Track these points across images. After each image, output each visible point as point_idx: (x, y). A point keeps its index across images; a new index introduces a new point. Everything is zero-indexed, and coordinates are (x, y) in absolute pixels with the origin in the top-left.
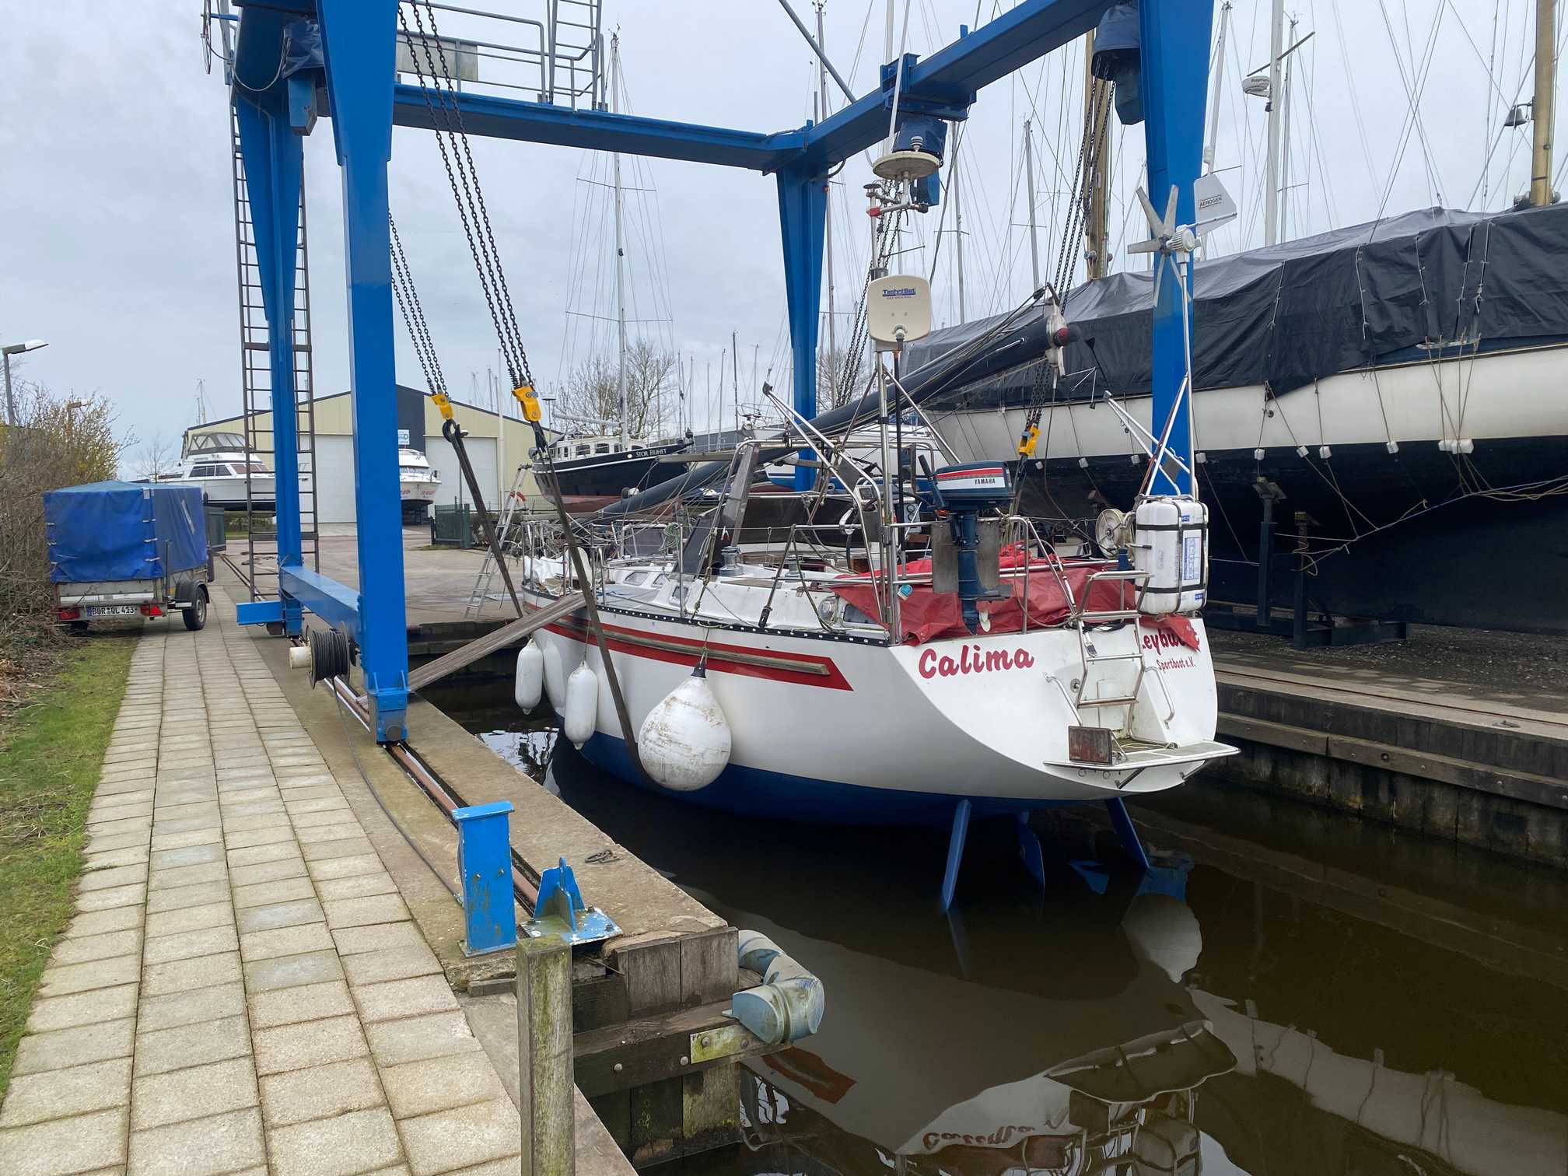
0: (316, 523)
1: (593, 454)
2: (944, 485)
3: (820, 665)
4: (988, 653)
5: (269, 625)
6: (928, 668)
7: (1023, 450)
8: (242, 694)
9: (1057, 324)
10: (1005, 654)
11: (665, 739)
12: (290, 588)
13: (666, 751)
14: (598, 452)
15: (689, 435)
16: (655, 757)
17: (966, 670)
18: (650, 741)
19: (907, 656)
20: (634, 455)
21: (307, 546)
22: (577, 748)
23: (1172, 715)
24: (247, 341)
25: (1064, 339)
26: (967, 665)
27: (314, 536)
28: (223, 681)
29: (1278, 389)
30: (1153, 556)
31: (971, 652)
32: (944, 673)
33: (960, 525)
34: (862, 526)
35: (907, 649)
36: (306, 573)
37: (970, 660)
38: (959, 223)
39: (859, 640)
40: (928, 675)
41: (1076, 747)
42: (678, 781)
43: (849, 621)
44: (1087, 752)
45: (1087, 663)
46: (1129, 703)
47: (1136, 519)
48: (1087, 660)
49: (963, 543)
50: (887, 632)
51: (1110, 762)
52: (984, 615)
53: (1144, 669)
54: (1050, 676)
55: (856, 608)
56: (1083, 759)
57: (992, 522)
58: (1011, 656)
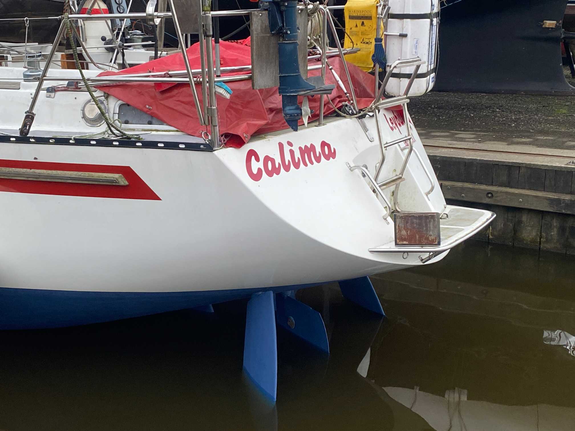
3: (116, 176)
6: (255, 171)
10: (313, 147)
17: (287, 169)
23: (433, 188)
26: (287, 163)
30: (408, 43)
31: (287, 149)
32: (270, 174)
35: (230, 151)
37: (288, 157)
40: (256, 177)
41: (404, 232)
43: (127, 122)
44: (416, 237)
45: (384, 149)
46: (398, 182)
47: (389, 8)
48: (384, 147)
49: (286, 33)
50: (206, 135)
51: (439, 244)
52: (306, 109)
53: (411, 150)
54: (352, 165)
55: (135, 108)
56: (410, 244)
57: (302, 10)
58: (318, 150)
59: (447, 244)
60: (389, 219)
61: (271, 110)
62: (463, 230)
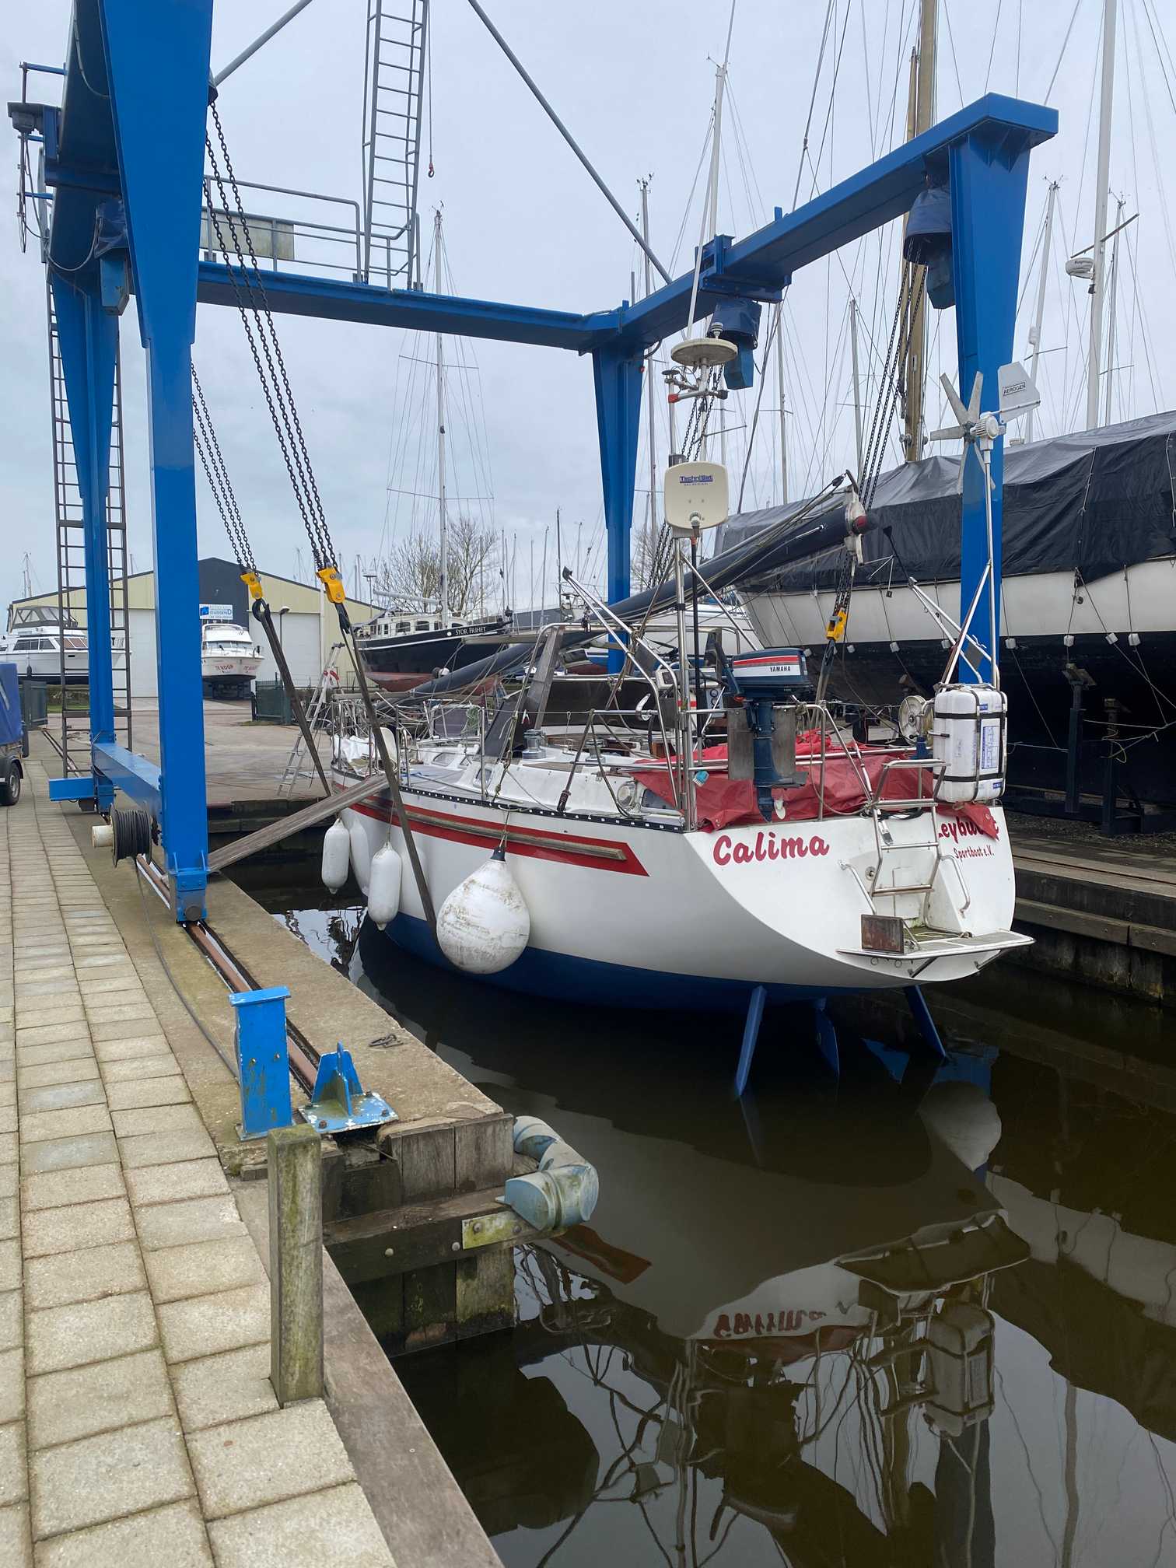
0: (129, 697)
1: (413, 632)
2: (739, 672)
3: (617, 851)
4: (783, 841)
5: (81, 801)
6: (722, 855)
7: (831, 634)
8: (48, 871)
9: (856, 511)
10: (800, 841)
11: (463, 922)
12: (101, 765)
13: (463, 934)
14: (418, 629)
15: (508, 613)
16: (453, 940)
17: (760, 857)
18: (449, 924)
19: (702, 843)
20: (454, 633)
21: (120, 722)
22: (380, 929)
23: (968, 904)
24: (62, 518)
25: (862, 527)
26: (762, 852)
27: (127, 713)
28: (30, 858)
29: (1088, 575)
30: (950, 743)
31: (766, 839)
32: (738, 860)
33: (756, 712)
34: (658, 711)
35: (702, 835)
36: (118, 751)
37: (765, 846)
38: (782, 402)
39: (654, 826)
40: (722, 862)
41: (868, 935)
42: (476, 964)
43: (647, 806)
44: (882, 942)
46: (925, 892)
47: (935, 707)
49: (759, 730)
50: (681, 817)
51: (902, 951)
52: (779, 802)
53: (941, 858)
54: (846, 863)
55: (655, 793)
56: (875, 948)
58: (807, 844)
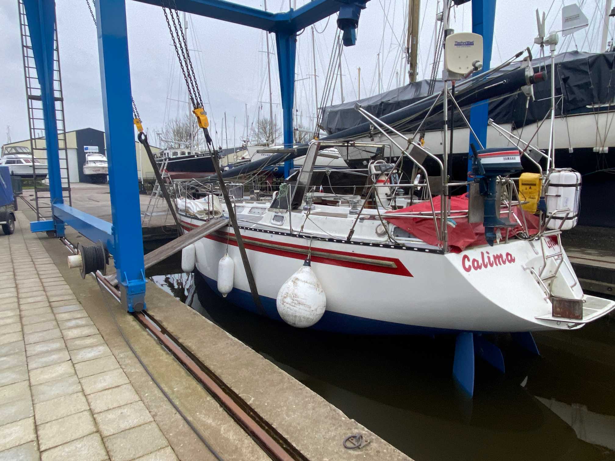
0: (69, 183)
3: (391, 263)
4: (494, 256)
5: (48, 232)
6: (467, 266)
9: (530, 73)
11: (296, 302)
12: (57, 215)
14: (182, 154)
15: (220, 148)
17: (486, 266)
19: (454, 258)
20: (198, 156)
21: (65, 194)
22: (224, 296)
23: (575, 284)
24: (29, 94)
26: (486, 263)
27: (68, 189)
32: (476, 268)
33: (487, 184)
35: (454, 255)
36: (66, 207)
37: (486, 260)
39: (410, 248)
40: (468, 270)
41: (558, 309)
44: (566, 313)
45: (545, 259)
46: (553, 279)
47: (549, 181)
48: (545, 258)
49: (490, 194)
50: (440, 245)
51: (582, 319)
52: (499, 235)
53: (562, 261)
54: (525, 267)
55: (402, 230)
56: (563, 317)
57: (498, 182)
58: (504, 257)
59: (586, 319)
60: (548, 300)
61: (477, 234)
62: (597, 311)
